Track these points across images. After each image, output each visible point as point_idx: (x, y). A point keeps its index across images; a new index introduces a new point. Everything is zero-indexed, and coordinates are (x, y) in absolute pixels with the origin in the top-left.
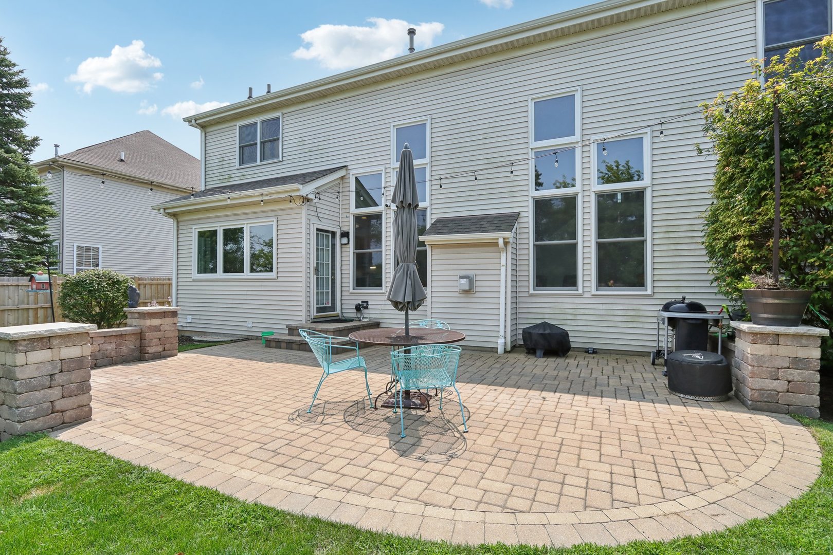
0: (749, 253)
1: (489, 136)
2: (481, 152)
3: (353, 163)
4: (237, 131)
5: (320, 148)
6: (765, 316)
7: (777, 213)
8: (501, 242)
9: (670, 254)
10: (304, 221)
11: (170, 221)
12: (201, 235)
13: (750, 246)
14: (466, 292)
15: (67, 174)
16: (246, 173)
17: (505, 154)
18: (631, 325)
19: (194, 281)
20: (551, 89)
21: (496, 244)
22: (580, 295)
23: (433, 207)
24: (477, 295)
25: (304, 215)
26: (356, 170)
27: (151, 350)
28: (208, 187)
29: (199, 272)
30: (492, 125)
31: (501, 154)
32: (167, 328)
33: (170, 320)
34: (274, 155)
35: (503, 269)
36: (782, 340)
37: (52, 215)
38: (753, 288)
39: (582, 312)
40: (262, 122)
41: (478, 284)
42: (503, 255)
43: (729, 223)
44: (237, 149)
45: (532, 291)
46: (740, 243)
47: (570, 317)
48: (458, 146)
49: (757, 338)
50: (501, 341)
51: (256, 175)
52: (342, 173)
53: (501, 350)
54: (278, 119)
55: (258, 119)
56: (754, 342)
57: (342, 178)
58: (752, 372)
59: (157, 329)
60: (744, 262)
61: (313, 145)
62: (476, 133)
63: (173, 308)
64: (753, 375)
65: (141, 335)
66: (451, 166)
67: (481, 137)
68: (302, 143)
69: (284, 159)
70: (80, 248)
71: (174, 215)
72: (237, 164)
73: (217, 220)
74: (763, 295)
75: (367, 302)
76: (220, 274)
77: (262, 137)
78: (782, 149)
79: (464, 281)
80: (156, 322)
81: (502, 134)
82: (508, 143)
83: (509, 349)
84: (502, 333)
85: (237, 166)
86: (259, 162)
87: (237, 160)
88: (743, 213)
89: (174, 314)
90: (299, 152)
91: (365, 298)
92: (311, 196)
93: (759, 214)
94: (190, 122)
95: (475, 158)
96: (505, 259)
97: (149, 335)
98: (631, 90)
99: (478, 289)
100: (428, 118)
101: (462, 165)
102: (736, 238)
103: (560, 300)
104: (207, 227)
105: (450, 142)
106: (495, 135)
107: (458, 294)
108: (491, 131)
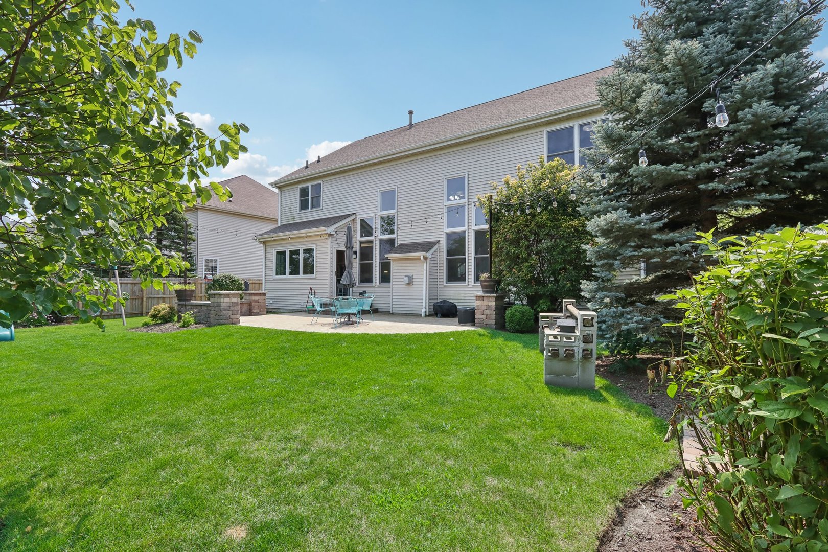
1: (426, 198)
2: (422, 207)
3: (359, 211)
4: (299, 191)
5: (342, 202)
8: (422, 257)
10: (329, 246)
11: (262, 246)
12: (278, 253)
14: (409, 284)
15: (200, 213)
16: (303, 216)
17: (433, 208)
19: (274, 279)
20: (455, 173)
21: (420, 259)
22: (466, 286)
23: (398, 237)
24: (414, 286)
25: (329, 243)
26: (361, 216)
27: (254, 311)
28: (282, 224)
29: (277, 274)
30: (427, 192)
31: (431, 208)
32: (262, 301)
33: (262, 298)
34: (319, 206)
35: (425, 272)
37: (193, 241)
39: (468, 295)
40: (312, 186)
41: (414, 280)
42: (425, 264)
44: (298, 201)
45: (445, 284)
47: (463, 298)
48: (411, 203)
50: (424, 310)
51: (308, 217)
52: (353, 217)
53: (423, 315)
54: (320, 184)
55: (309, 184)
57: (353, 220)
59: (257, 301)
61: (339, 200)
62: (419, 196)
63: (263, 291)
65: (250, 304)
66: (407, 214)
67: (421, 198)
68: (333, 199)
69: (323, 207)
70: (206, 260)
71: (264, 243)
72: (298, 210)
73: (287, 245)
75: (365, 291)
76: (287, 276)
77: (312, 195)
79: (406, 278)
80: (256, 298)
81: (431, 197)
82: (434, 202)
83: (427, 314)
84: (424, 306)
85: (298, 212)
86: (310, 210)
87: (298, 208)
89: (264, 294)
90: (331, 204)
91: (365, 289)
92: (333, 233)
94: (272, 185)
95: (418, 210)
96: (425, 267)
97: (254, 304)
98: (490, 176)
99: (414, 283)
100: (396, 187)
101: (412, 214)
103: (458, 289)
104: (281, 249)
105: (407, 201)
106: (428, 197)
107: (404, 286)
108: (426, 195)
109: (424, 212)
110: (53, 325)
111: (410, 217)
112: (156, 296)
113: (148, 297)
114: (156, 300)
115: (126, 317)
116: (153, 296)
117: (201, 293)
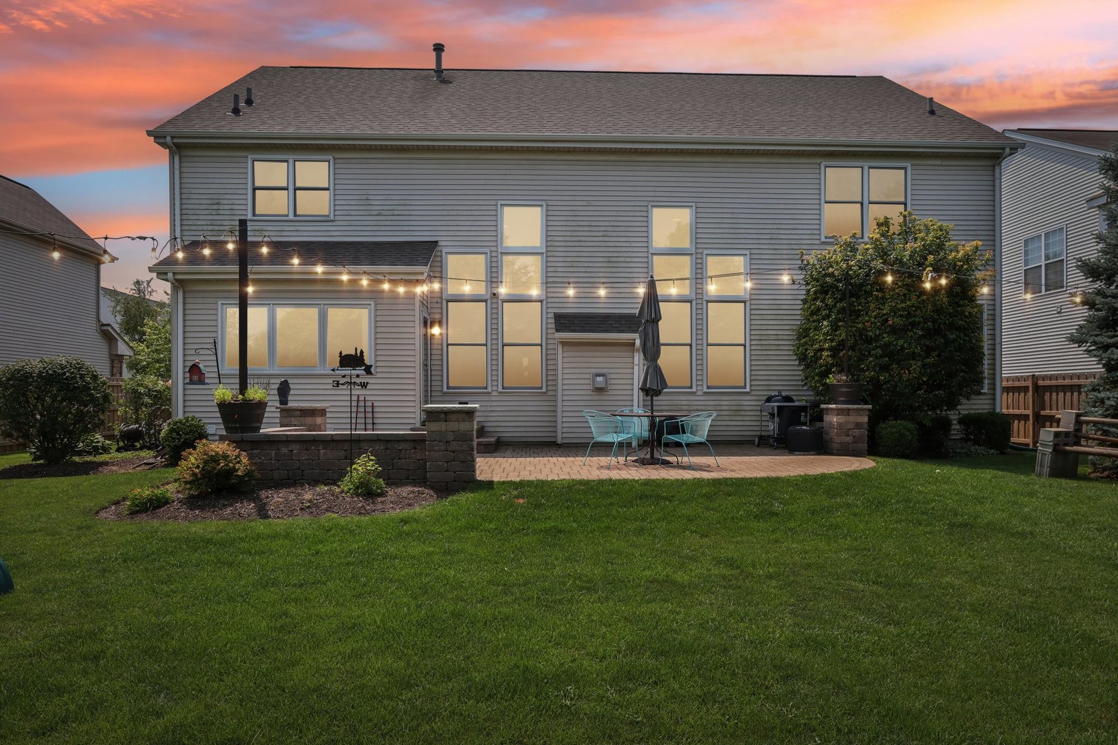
0: (830, 360)
1: (610, 234)
2: (602, 249)
3: (445, 238)
4: (249, 167)
5: (396, 213)
6: (842, 399)
7: (847, 336)
8: (638, 343)
9: (763, 358)
13: (831, 356)
16: (264, 228)
17: (625, 255)
18: (733, 418)
19: (222, 376)
20: (669, 200)
21: (631, 344)
22: (694, 393)
23: (549, 300)
24: (611, 393)
25: (417, 301)
26: (451, 248)
28: (189, 239)
30: (612, 224)
31: (621, 254)
35: (636, 368)
36: (851, 413)
38: (835, 382)
40: (296, 162)
41: (611, 382)
42: (637, 355)
43: (817, 339)
46: (825, 353)
48: (576, 239)
49: (840, 412)
51: (284, 234)
52: (436, 249)
55: (290, 157)
56: (838, 415)
57: (435, 255)
58: (837, 433)
60: (826, 366)
61: (385, 208)
62: (596, 229)
64: (838, 435)
66: (569, 259)
67: (601, 234)
68: (366, 202)
69: (337, 218)
72: (248, 212)
73: (266, 295)
74: (841, 386)
76: (273, 368)
77: (295, 184)
78: (850, 297)
81: (623, 234)
82: (627, 244)
85: (250, 216)
86: (291, 216)
87: (248, 207)
88: (827, 334)
90: (363, 213)
93: (836, 335)
95: (594, 254)
96: (637, 358)
99: (611, 387)
100: (544, 203)
101: (581, 259)
102: (822, 350)
103: (677, 398)
105: (568, 234)
106: (615, 234)
107: (589, 392)
108: (611, 229)
109: (606, 260)
111: (575, 264)
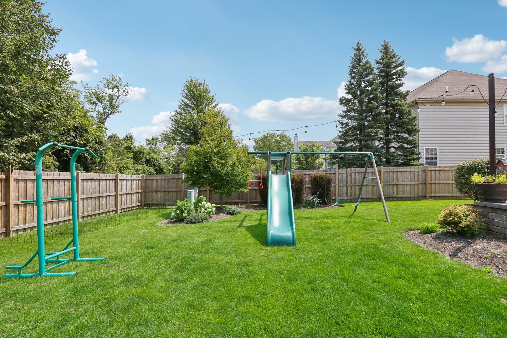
70: (427, 149)
110: (321, 207)
112: (391, 183)
113: (385, 184)
114: (391, 186)
115: (385, 201)
116: (388, 183)
117: (431, 181)
